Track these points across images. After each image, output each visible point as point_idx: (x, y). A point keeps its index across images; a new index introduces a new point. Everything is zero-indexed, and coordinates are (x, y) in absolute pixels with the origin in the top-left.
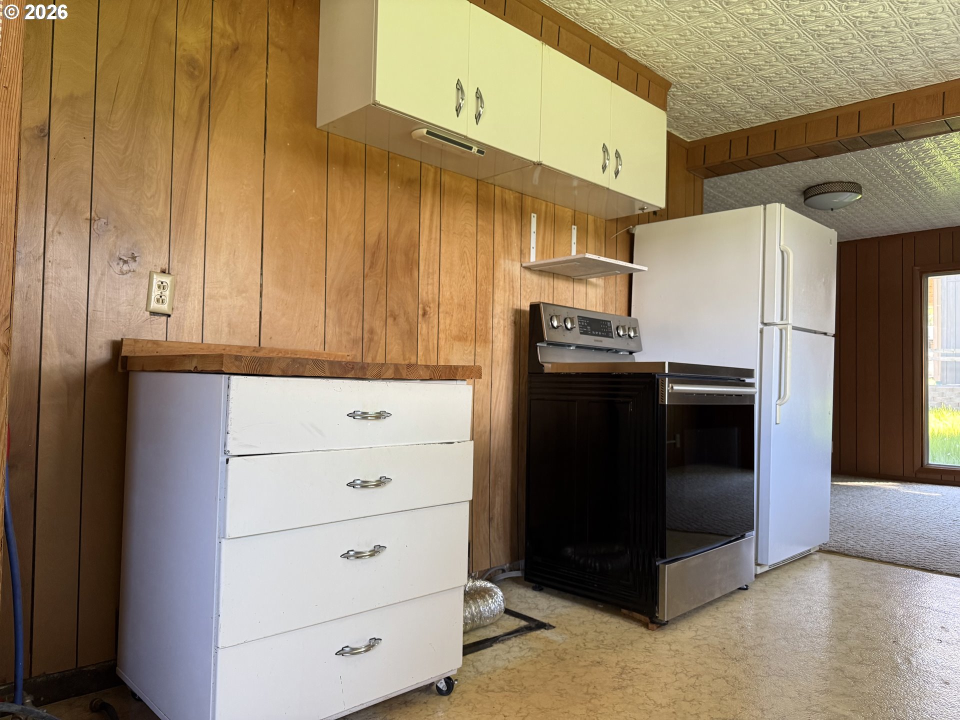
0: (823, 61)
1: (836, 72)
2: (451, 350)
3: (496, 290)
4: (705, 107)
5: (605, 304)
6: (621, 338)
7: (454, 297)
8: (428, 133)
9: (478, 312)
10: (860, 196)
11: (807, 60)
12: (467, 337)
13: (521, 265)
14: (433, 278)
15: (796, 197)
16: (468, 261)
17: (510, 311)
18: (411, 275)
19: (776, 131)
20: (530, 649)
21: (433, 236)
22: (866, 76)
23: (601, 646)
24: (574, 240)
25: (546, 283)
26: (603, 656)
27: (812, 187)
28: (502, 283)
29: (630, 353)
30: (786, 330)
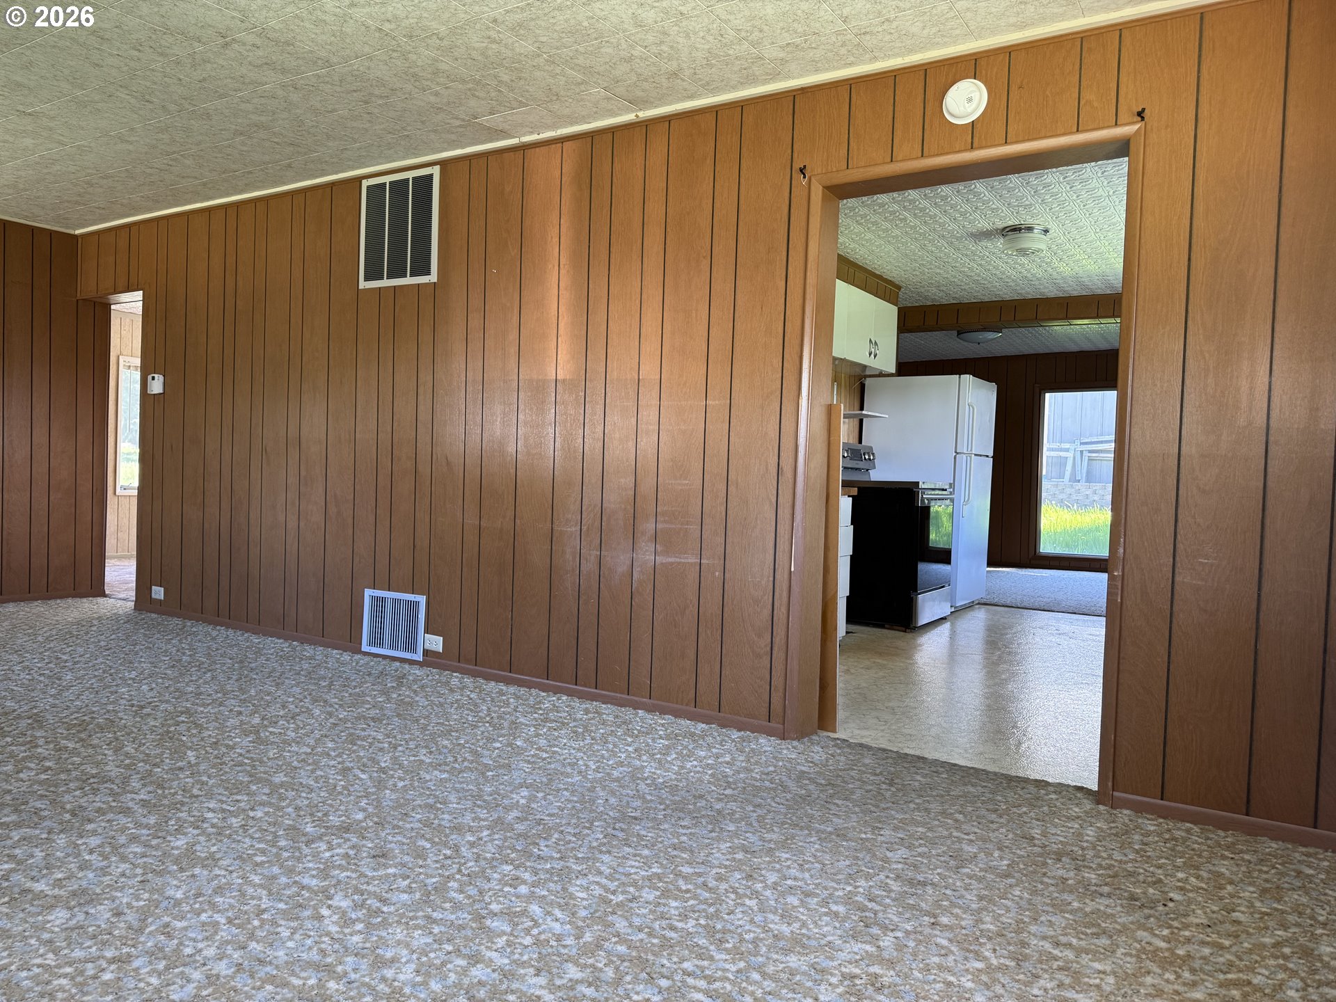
6: (867, 461)
10: (1001, 334)
29: (867, 470)
30: (971, 457)
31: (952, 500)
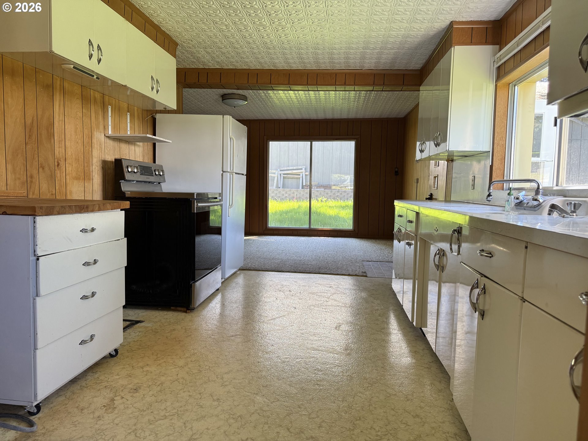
0: (248, 52)
1: (251, 57)
2: (72, 185)
3: (93, 150)
4: (190, 56)
5: (143, 156)
6: (157, 176)
7: (73, 155)
8: (74, 67)
9: (85, 163)
10: (247, 102)
11: (242, 50)
12: (80, 177)
13: (105, 135)
14: (62, 144)
15: (218, 97)
16: (79, 133)
17: (100, 161)
18: (50, 142)
19: (221, 73)
20: (140, 332)
21: (61, 119)
22: (262, 61)
23: (171, 324)
24: (129, 121)
25: (117, 145)
26: (174, 327)
27: (226, 94)
28: (96, 145)
29: (159, 183)
30: (233, 175)
31: (221, 205)
